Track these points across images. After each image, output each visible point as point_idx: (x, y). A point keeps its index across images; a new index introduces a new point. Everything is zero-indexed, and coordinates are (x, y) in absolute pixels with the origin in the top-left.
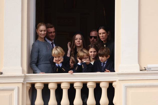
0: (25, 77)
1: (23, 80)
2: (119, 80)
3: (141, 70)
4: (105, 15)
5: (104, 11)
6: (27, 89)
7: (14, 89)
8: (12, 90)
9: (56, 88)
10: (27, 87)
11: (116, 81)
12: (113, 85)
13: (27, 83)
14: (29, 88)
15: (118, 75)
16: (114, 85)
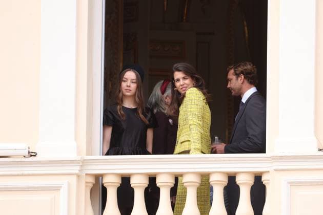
0: (83, 162)
1: (78, 168)
2: (276, 170)
3: (320, 150)
4: (247, 35)
5: (246, 28)
6: (86, 186)
7: (61, 187)
8: (57, 189)
9: (147, 186)
10: (86, 182)
11: (269, 172)
12: (262, 180)
13: (86, 174)
14: (91, 185)
15: (273, 159)
16: (265, 180)
